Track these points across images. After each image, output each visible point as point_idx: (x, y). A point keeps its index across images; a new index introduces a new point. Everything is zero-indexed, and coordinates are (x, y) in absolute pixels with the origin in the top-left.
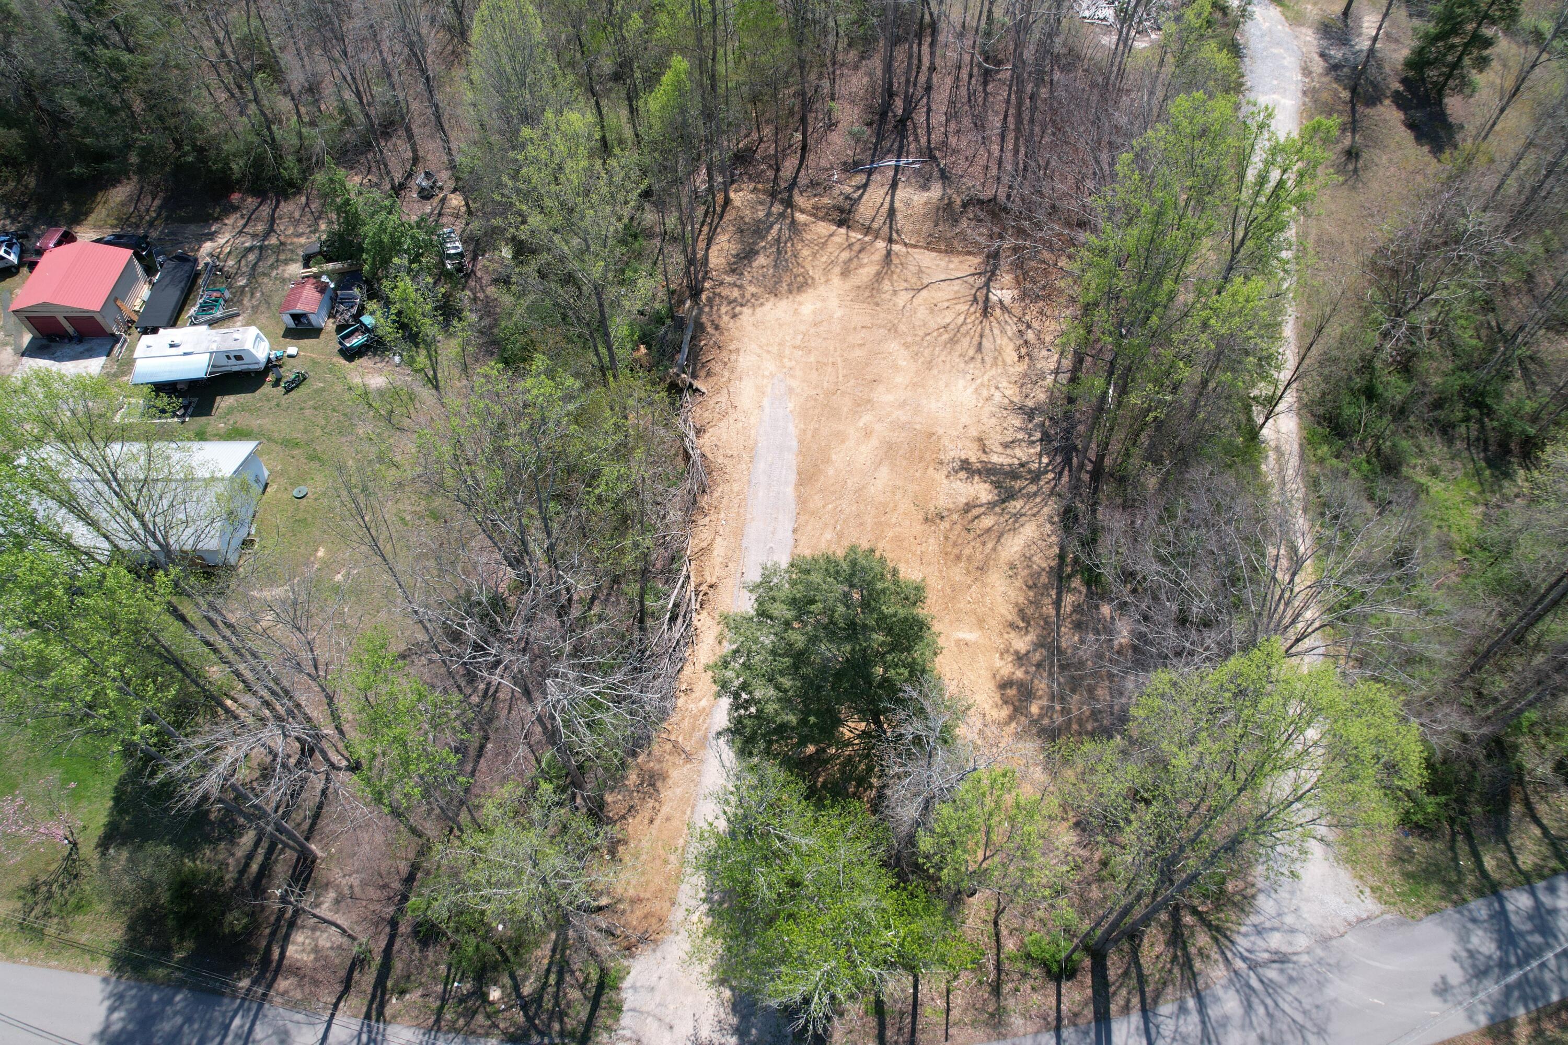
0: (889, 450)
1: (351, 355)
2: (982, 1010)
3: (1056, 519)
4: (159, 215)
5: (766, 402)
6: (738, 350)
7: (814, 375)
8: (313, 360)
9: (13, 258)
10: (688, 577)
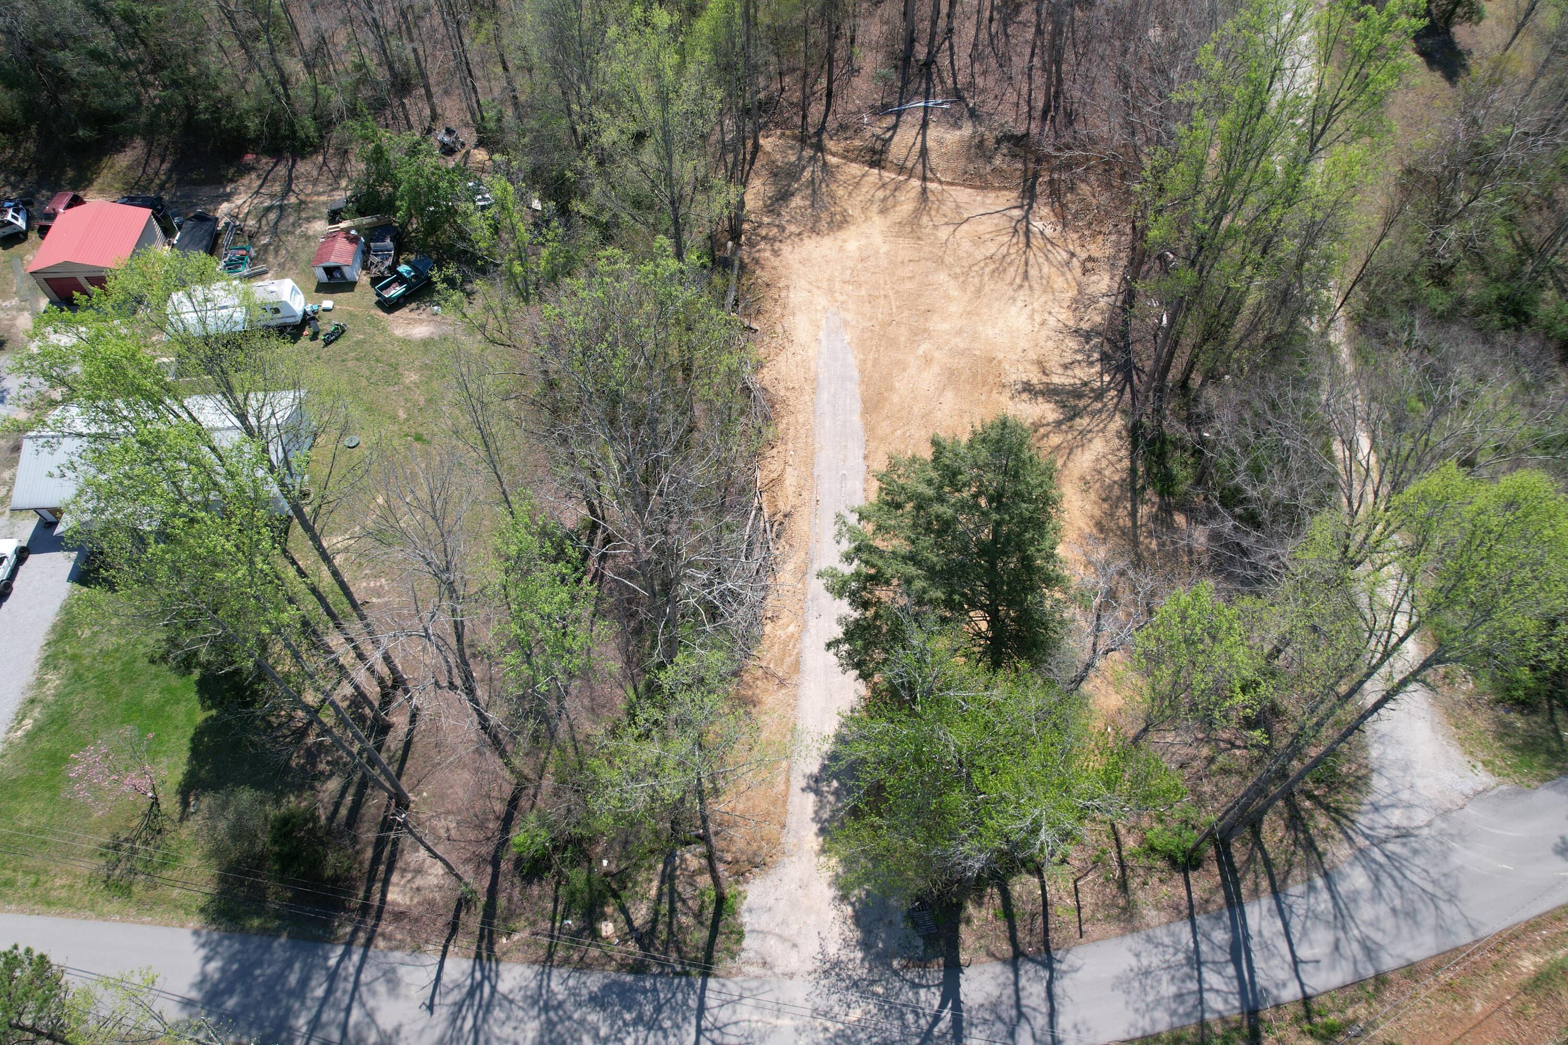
0: (951, 376)
1: (390, 306)
2: (1114, 905)
3: (1124, 433)
4: (169, 178)
5: (822, 335)
6: (788, 287)
7: (867, 308)
8: (350, 313)
9: (21, 223)
10: (761, 509)
